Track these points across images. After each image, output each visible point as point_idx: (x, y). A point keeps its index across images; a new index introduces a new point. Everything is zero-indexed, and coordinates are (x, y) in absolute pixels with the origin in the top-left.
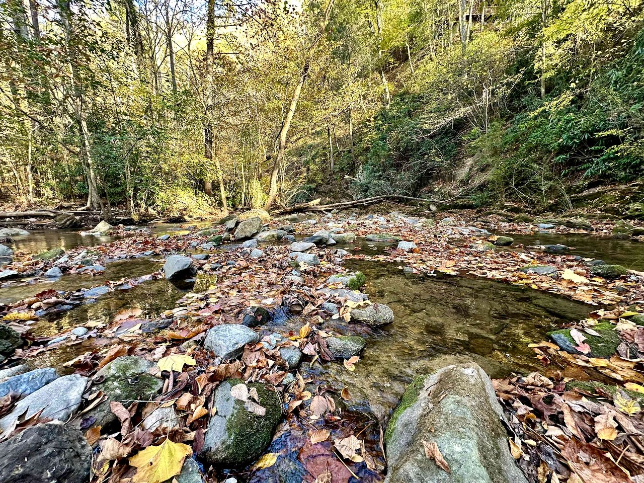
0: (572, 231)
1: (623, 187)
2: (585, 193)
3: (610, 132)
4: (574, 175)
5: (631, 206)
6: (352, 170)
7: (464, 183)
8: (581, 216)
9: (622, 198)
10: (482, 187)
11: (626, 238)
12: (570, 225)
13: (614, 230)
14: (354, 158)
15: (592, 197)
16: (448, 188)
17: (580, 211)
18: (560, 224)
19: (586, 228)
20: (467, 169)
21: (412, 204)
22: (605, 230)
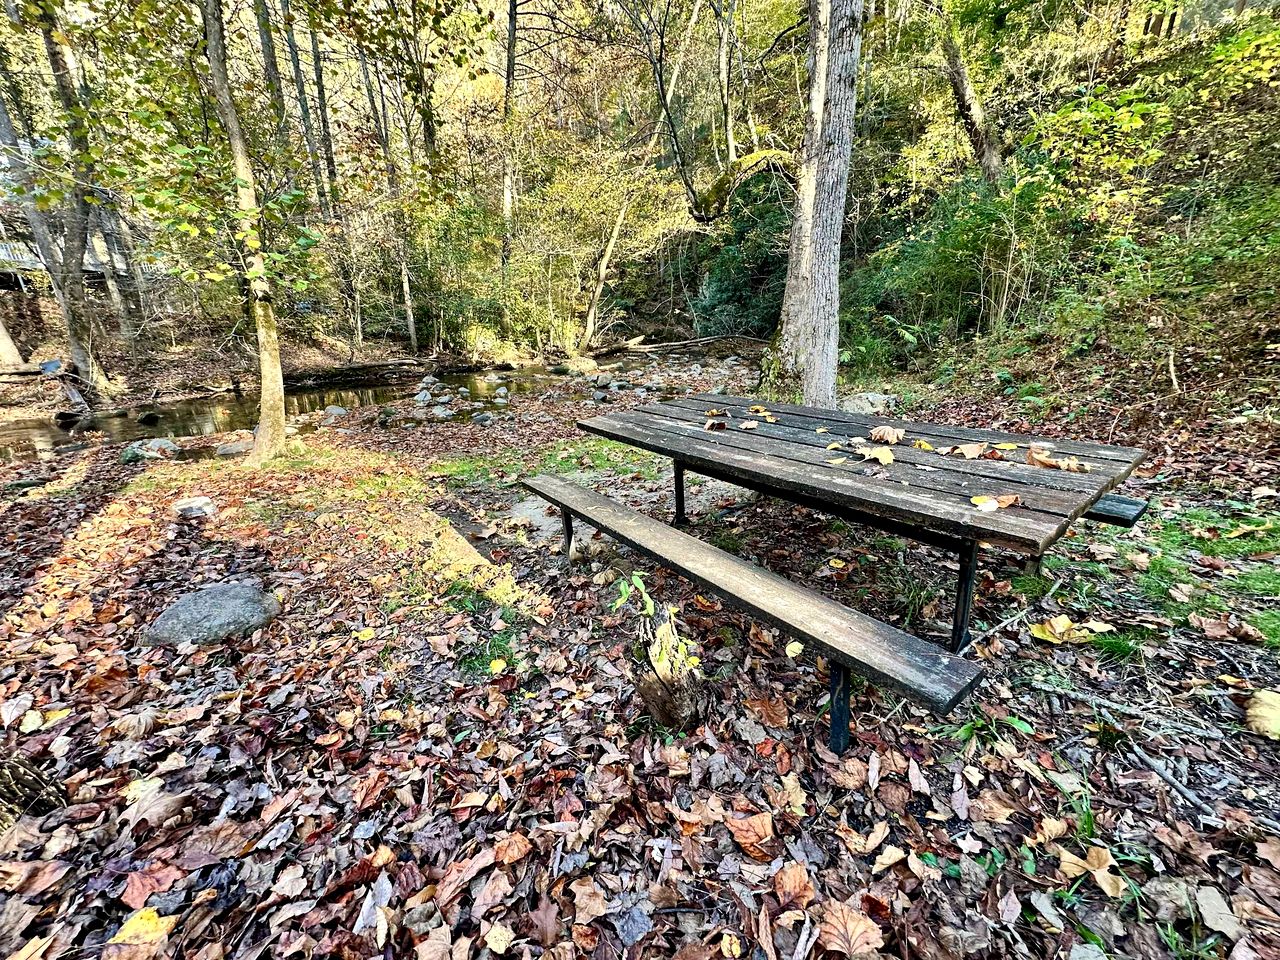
6: (693, 280)
14: (696, 261)
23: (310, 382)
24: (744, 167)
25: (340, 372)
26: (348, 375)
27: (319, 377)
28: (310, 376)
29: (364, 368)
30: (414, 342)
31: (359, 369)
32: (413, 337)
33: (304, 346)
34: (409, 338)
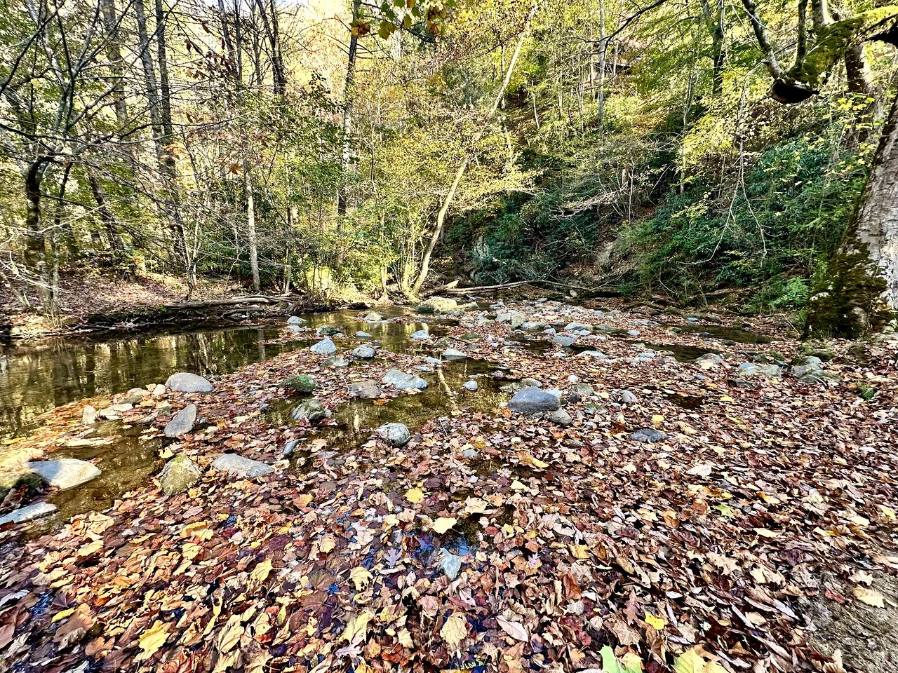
0: (709, 323)
1: (740, 291)
2: (716, 293)
3: (733, 252)
4: (708, 277)
5: (745, 306)
6: (468, 242)
7: (607, 269)
8: (714, 311)
9: (739, 299)
10: (627, 276)
11: (739, 329)
12: (708, 319)
13: (734, 324)
14: (471, 228)
15: (720, 296)
16: (589, 273)
17: (712, 307)
18: (701, 318)
19: (718, 321)
20: (608, 254)
21: (547, 287)
22: (728, 323)
23: (130, 325)
24: (867, 24)
25: (174, 311)
26: (185, 316)
27: (142, 318)
28: (131, 316)
29: (206, 306)
30: (257, 281)
31: (198, 308)
32: (256, 275)
33: (122, 281)
34: (251, 276)
